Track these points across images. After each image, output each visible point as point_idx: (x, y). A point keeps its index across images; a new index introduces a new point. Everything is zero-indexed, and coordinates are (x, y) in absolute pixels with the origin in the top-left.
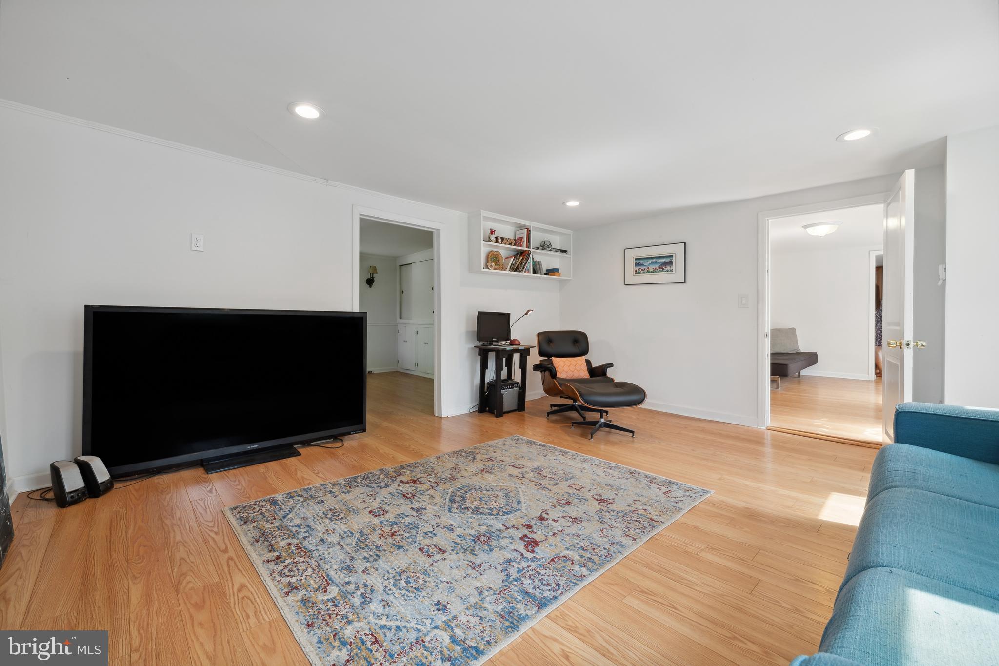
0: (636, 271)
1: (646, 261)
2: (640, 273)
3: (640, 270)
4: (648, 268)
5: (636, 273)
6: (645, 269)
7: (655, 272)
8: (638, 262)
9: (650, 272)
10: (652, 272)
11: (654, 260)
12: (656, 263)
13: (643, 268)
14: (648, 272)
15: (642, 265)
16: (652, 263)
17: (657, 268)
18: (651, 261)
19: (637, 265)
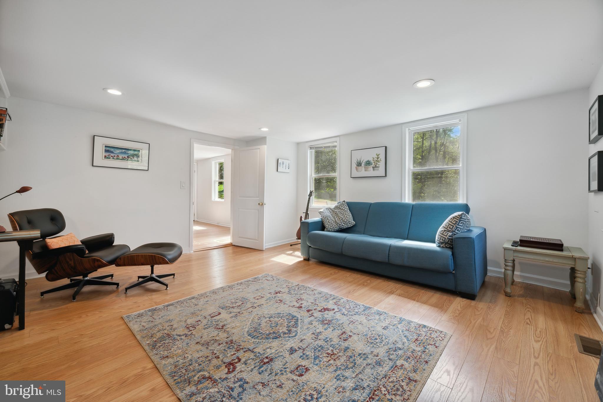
0: (105, 156)
1: (116, 150)
2: (109, 158)
3: (110, 156)
4: (118, 156)
5: (105, 158)
6: (114, 156)
7: (124, 160)
8: (107, 149)
9: (119, 159)
10: (121, 159)
11: (124, 151)
12: (125, 153)
13: (113, 155)
14: (117, 159)
15: (112, 152)
16: (121, 153)
17: (126, 157)
18: (120, 151)
19: (106, 151)
